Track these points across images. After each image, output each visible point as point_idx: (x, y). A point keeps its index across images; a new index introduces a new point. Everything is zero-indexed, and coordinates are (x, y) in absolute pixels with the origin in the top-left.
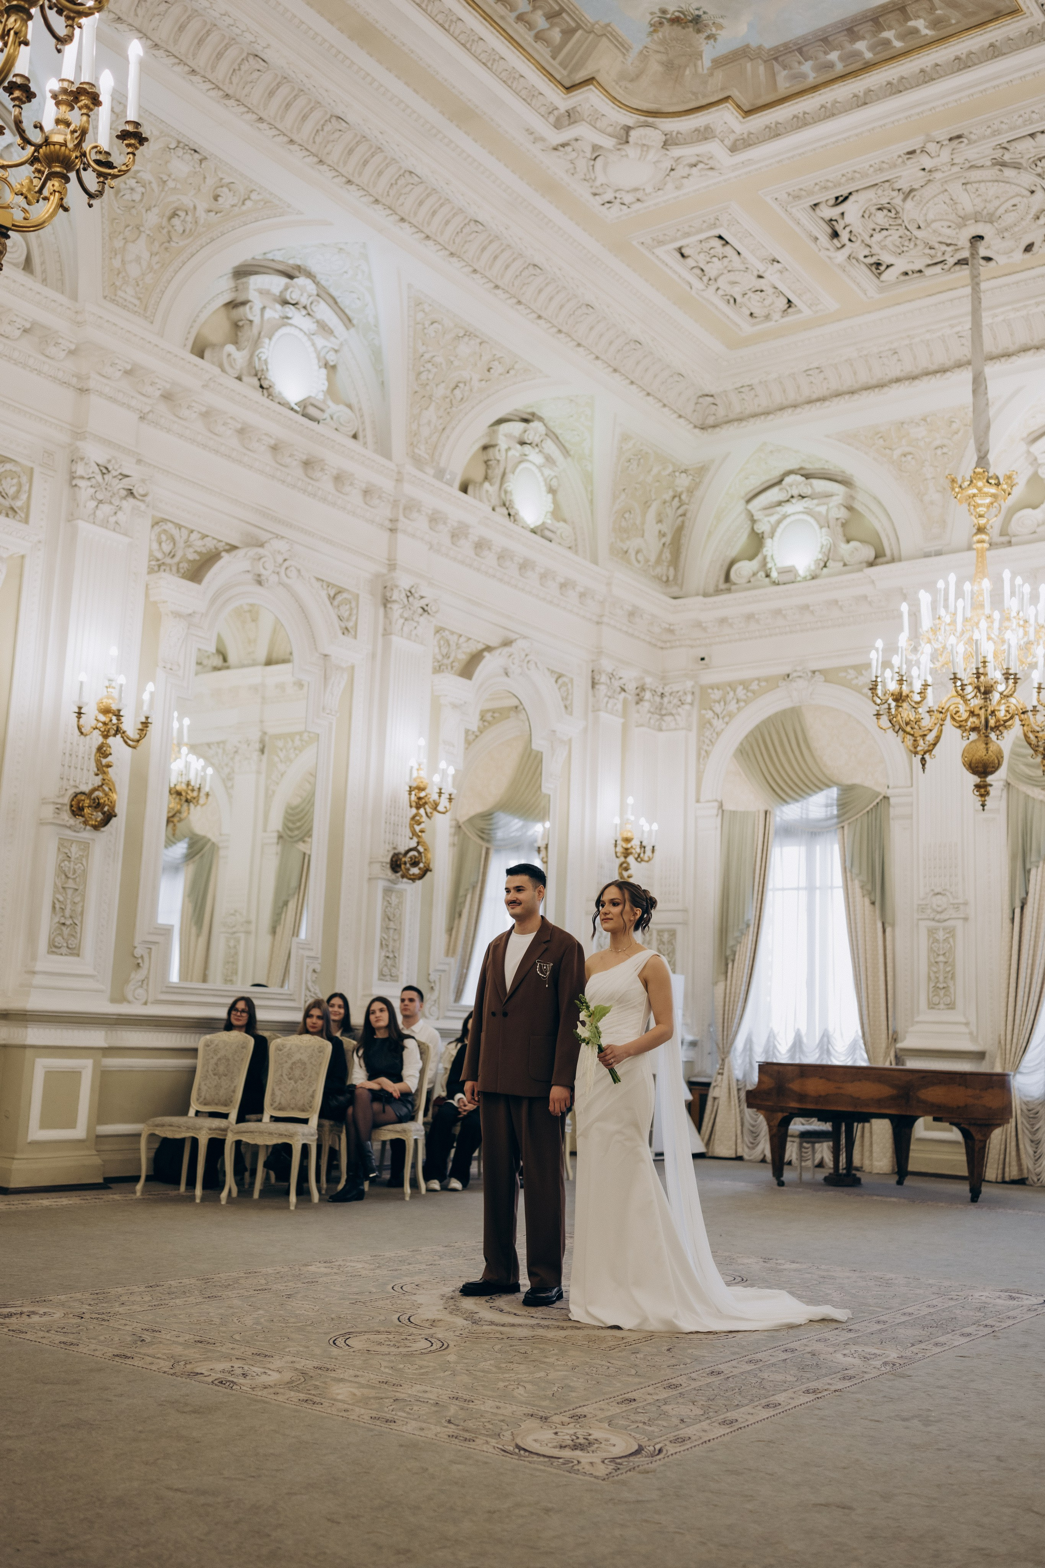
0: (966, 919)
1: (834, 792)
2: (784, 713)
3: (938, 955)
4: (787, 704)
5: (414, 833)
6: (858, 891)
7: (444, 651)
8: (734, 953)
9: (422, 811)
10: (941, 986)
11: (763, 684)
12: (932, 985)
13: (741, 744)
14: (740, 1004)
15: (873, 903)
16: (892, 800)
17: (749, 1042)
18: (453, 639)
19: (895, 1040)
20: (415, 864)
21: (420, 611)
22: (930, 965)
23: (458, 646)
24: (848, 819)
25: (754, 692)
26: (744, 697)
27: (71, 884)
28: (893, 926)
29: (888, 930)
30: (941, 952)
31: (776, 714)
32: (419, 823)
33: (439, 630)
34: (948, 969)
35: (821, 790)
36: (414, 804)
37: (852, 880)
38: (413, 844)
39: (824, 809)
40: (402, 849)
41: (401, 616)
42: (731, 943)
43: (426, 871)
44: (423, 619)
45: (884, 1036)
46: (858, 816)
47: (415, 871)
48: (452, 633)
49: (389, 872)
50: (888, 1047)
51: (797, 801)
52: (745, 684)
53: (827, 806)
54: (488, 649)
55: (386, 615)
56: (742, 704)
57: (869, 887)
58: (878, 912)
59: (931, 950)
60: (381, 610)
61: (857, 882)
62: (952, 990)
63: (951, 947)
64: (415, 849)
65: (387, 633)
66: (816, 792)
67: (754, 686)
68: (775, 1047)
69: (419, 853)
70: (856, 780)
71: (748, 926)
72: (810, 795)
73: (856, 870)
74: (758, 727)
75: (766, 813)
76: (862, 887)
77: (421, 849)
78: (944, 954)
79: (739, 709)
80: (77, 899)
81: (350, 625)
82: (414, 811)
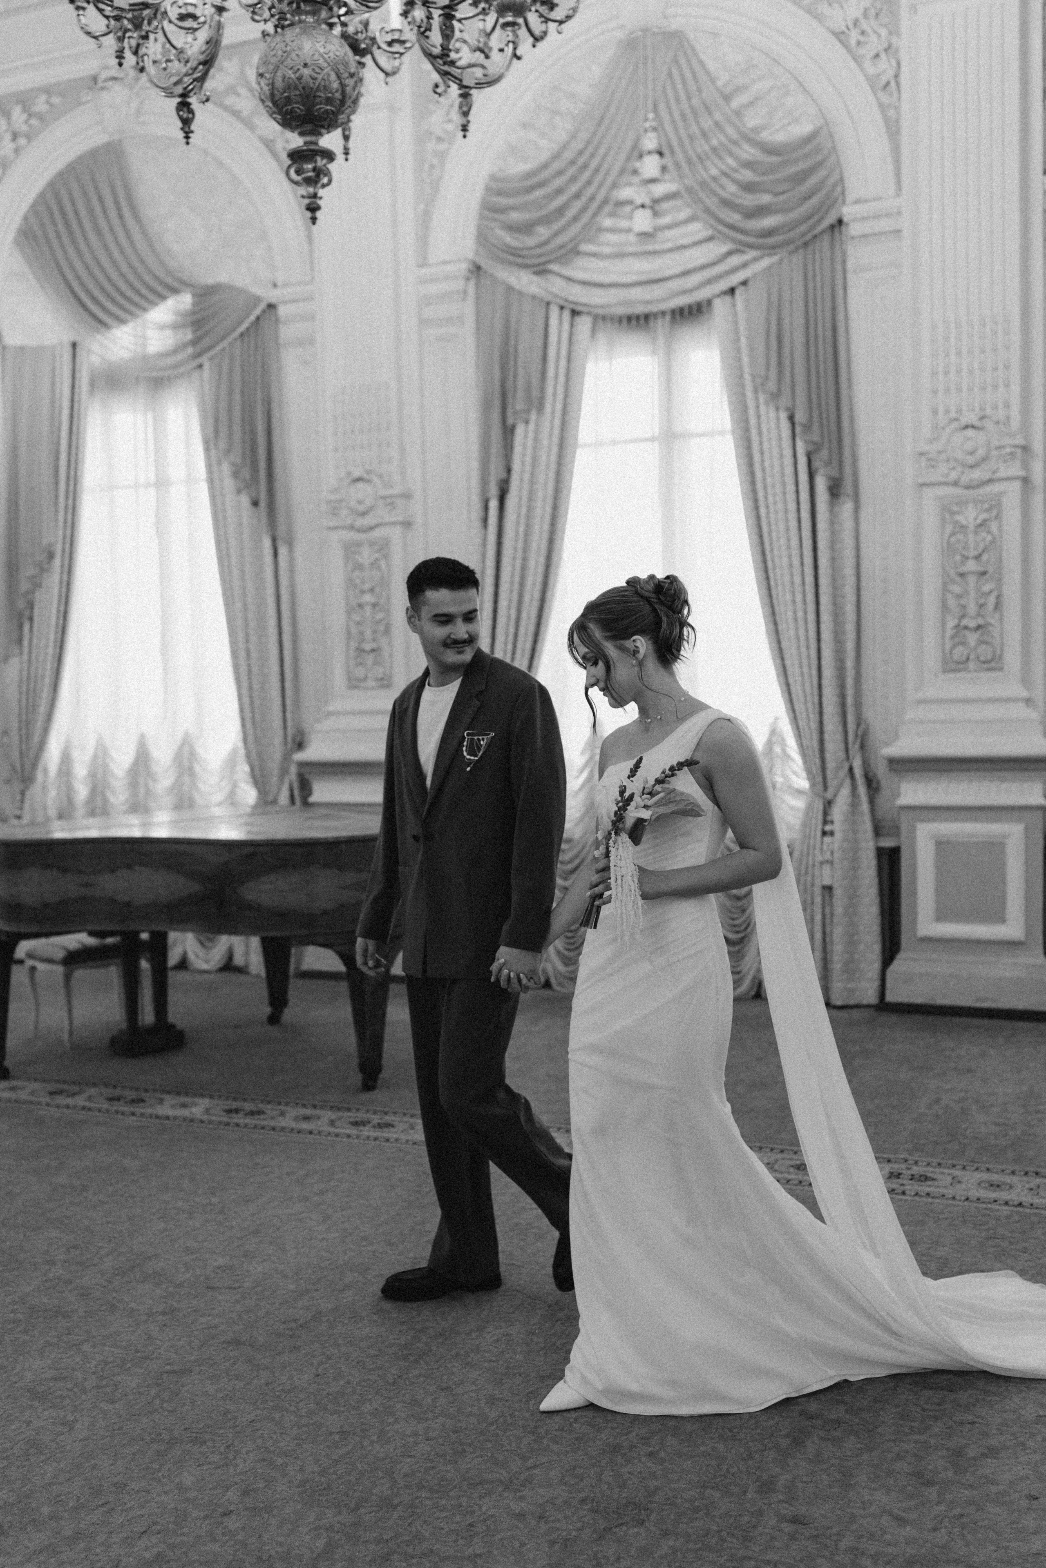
0: (407, 524)
1: (186, 300)
2: (94, 153)
3: (363, 592)
4: (99, 139)
6: (229, 483)
8: (31, 606)
10: (368, 647)
11: (56, 100)
12: (353, 645)
13: (25, 218)
14: (45, 694)
15: (255, 504)
16: (282, 310)
17: (66, 759)
19: (300, 745)
22: (349, 612)
24: (210, 348)
25: (41, 117)
26: (25, 128)
28: (290, 544)
29: (283, 551)
30: (367, 586)
31: (81, 158)
34: (380, 616)
35: (163, 298)
37: (219, 463)
39: (168, 332)
42: (24, 586)
45: (278, 740)
46: (224, 344)
50: (286, 758)
51: (123, 322)
52: (24, 100)
53: (175, 327)
56: (22, 141)
57: (246, 473)
58: (264, 520)
59: (350, 583)
61: (226, 468)
62: (386, 654)
63: (382, 578)
66: (154, 304)
67: (40, 105)
68: (106, 766)
70: (222, 277)
71: (51, 556)
72: (145, 310)
73: (222, 445)
74: (51, 185)
75: (74, 345)
76: (235, 475)
78: (372, 590)
79: (17, 151)
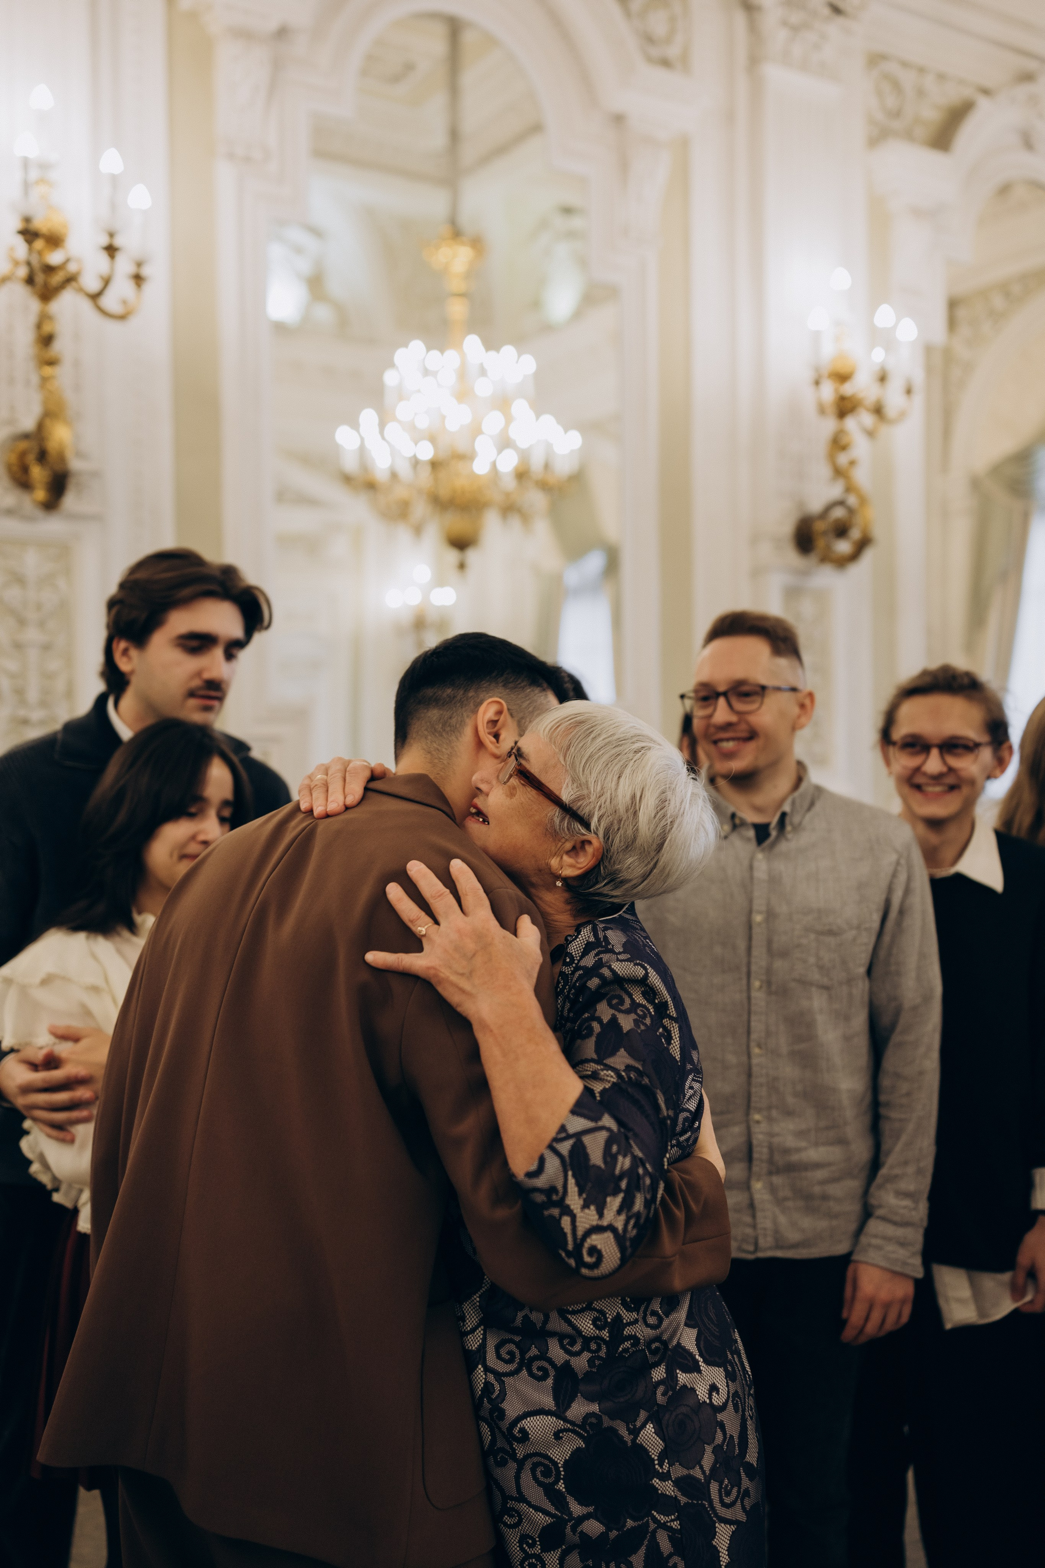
5: (839, 473)
7: (891, 101)
9: (851, 423)
18: (908, 79)
20: (841, 531)
21: (826, 11)
23: (921, 93)
27: (32, 635)
32: (844, 448)
33: (875, 59)
36: (831, 410)
38: (835, 491)
40: (815, 505)
41: (785, 23)
43: (863, 544)
44: (834, 28)
47: (843, 547)
48: (905, 64)
49: (792, 557)
54: (986, 92)
55: (753, 28)
60: (740, 19)
64: (841, 503)
65: (754, 61)
69: (851, 511)
77: (852, 500)
80: (54, 665)
81: (673, 51)
82: (829, 425)
